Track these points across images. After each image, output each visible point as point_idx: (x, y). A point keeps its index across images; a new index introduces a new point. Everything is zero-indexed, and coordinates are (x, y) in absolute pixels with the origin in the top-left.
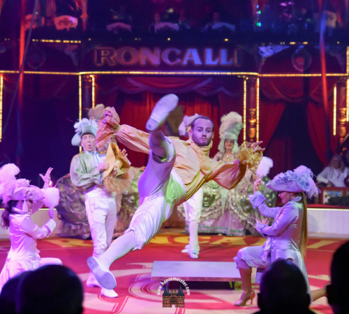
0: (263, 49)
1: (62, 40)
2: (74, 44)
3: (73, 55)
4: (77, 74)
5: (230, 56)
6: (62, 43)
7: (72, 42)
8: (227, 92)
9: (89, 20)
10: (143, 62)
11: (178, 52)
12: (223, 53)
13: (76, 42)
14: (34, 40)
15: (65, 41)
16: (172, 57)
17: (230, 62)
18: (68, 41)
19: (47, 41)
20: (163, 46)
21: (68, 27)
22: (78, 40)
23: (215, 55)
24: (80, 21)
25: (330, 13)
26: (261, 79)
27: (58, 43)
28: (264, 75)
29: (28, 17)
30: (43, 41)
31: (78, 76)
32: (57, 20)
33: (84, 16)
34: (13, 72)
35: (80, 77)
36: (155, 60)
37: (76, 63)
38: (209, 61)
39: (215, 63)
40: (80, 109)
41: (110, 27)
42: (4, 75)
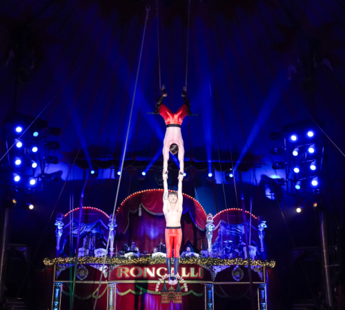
0: (215, 268)
3: (104, 272)
4: (106, 282)
5: (196, 272)
8: (195, 294)
9: (114, 251)
10: (145, 276)
11: (166, 269)
12: (192, 270)
16: (162, 272)
17: (197, 276)
20: (157, 266)
21: (102, 255)
23: (188, 271)
24: (109, 251)
25: (252, 247)
26: (214, 285)
28: (217, 283)
29: (80, 249)
32: (96, 251)
33: (112, 249)
34: (69, 282)
35: (108, 284)
36: (152, 275)
37: (106, 276)
38: (184, 274)
39: (188, 276)
40: (107, 304)
41: (126, 255)
42: (63, 284)
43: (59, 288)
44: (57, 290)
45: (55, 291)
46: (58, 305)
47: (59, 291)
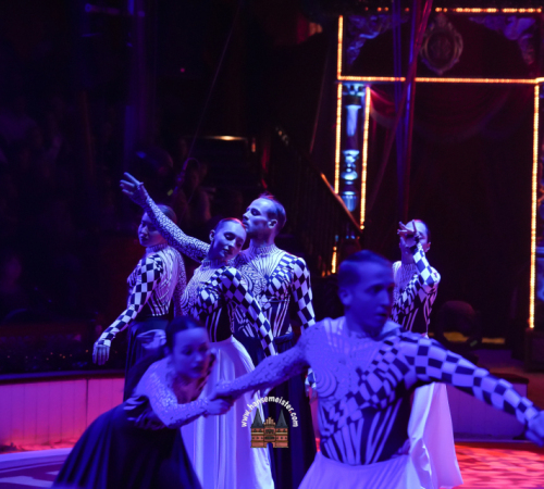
1: (500, 7)
2: (526, 15)
3: (523, 41)
4: (531, 81)
6: (499, 14)
7: (522, 10)
13: (531, 10)
14: (438, 10)
15: (505, 10)
18: (513, 10)
19: (467, 10)
22: (535, 7)
27: (491, 14)
30: (459, 10)
31: (534, 85)
34: (393, 79)
35: (537, 88)
40: (535, 158)
42: (374, 86)
43: (360, 102)
44: (353, 109)
45: (345, 113)
46: (359, 159)
47: (361, 113)
